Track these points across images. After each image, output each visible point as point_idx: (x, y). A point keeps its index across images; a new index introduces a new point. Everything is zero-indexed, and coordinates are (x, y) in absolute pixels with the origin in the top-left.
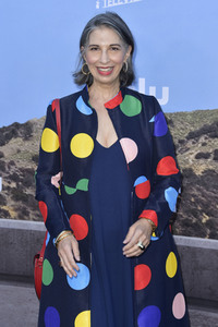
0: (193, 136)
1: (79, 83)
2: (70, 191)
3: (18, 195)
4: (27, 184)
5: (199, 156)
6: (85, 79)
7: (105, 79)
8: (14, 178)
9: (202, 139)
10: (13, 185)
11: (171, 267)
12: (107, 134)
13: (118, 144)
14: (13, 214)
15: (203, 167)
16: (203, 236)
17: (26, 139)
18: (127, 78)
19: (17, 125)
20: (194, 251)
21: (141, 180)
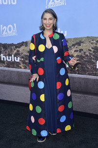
0: (74, 45)
1: (41, 29)
2: (38, 61)
3: (24, 62)
4: (26, 59)
5: (75, 51)
6: (43, 28)
7: (48, 28)
8: (23, 57)
9: (76, 46)
10: (23, 59)
11: (67, 83)
12: (49, 44)
13: (52, 48)
14: (23, 68)
15: (76, 54)
16: (76, 73)
17: (26, 46)
18: (55, 28)
19: (23, 42)
20: (73, 78)
21: (58, 58)
